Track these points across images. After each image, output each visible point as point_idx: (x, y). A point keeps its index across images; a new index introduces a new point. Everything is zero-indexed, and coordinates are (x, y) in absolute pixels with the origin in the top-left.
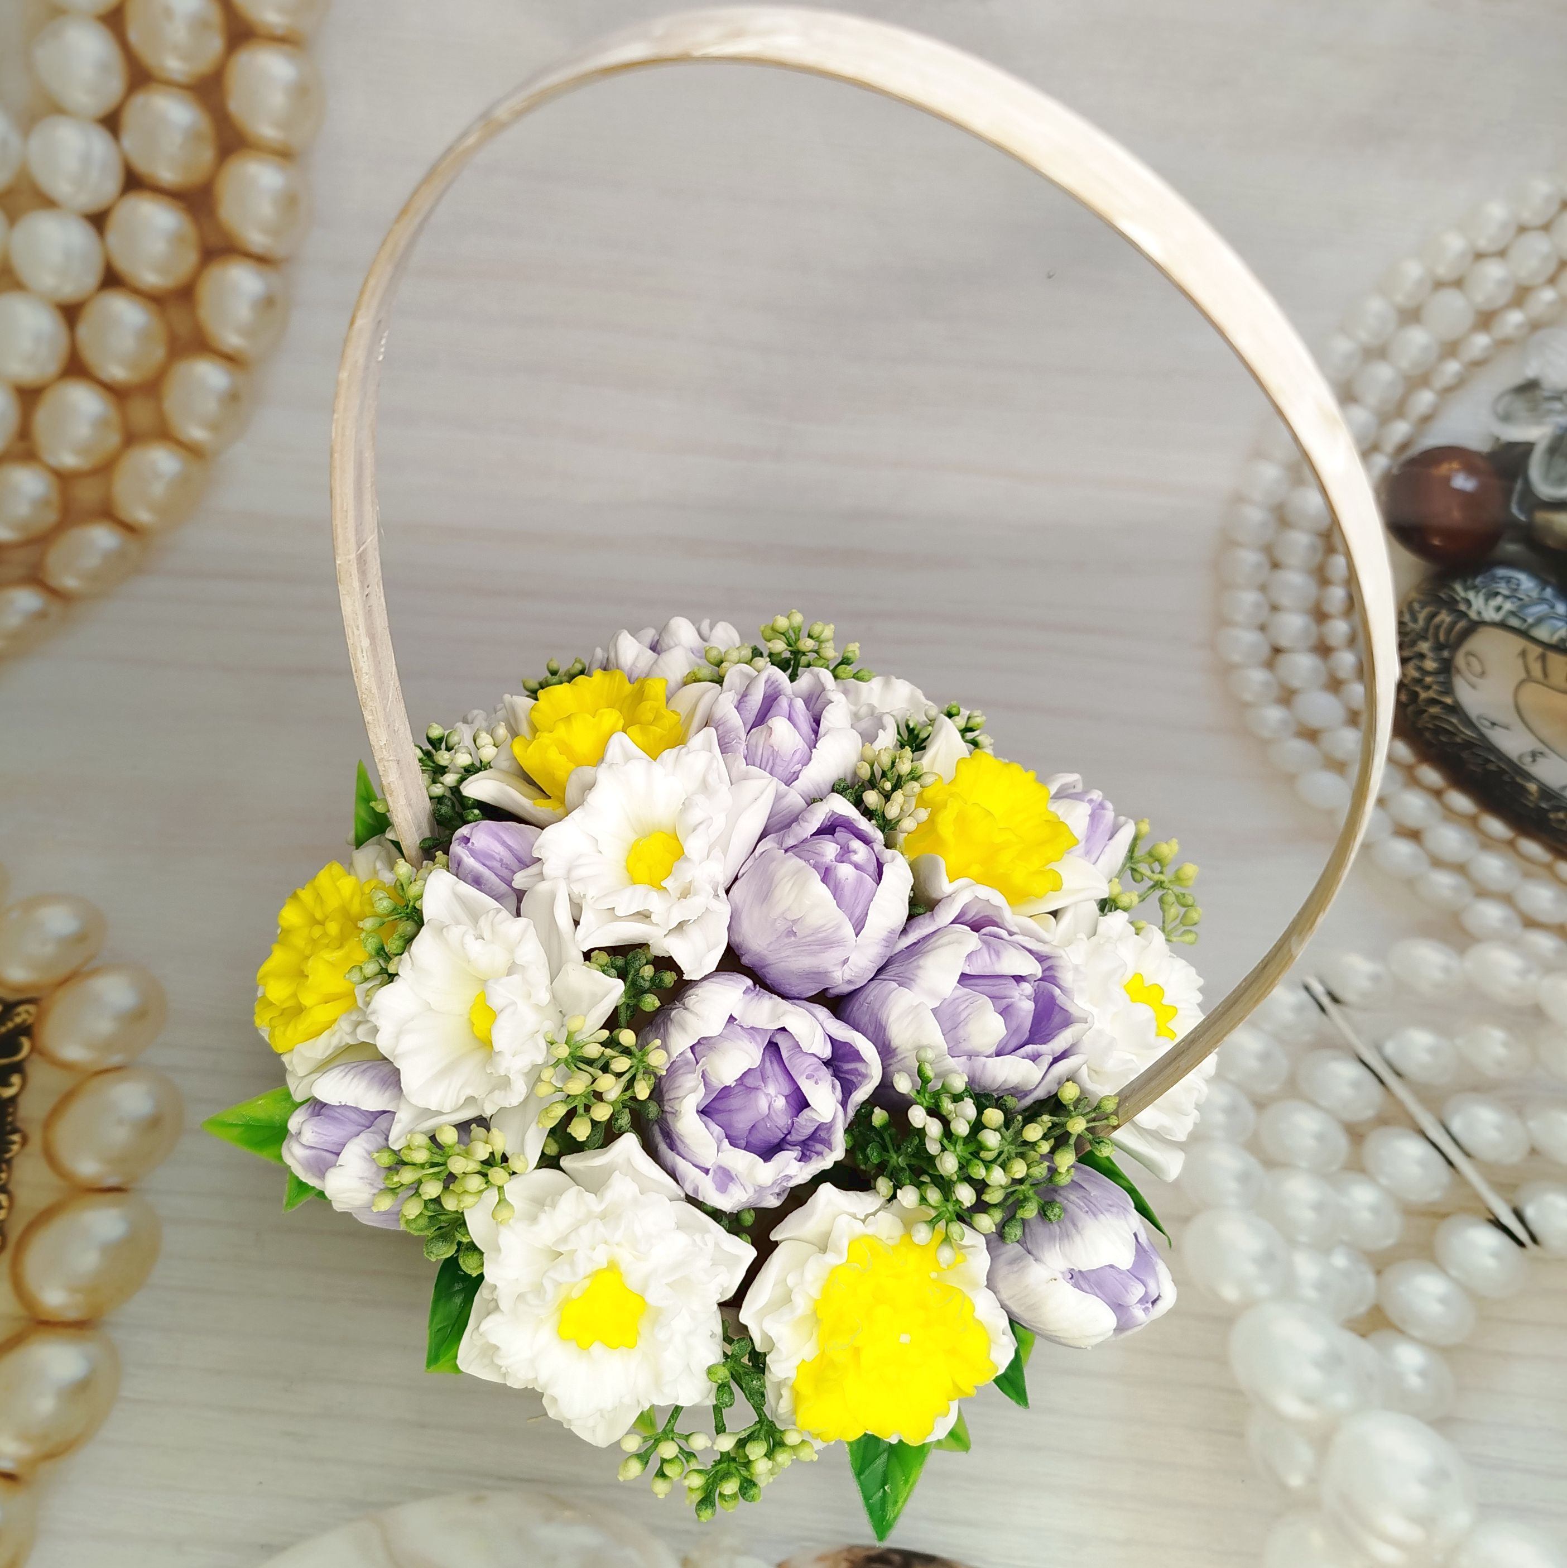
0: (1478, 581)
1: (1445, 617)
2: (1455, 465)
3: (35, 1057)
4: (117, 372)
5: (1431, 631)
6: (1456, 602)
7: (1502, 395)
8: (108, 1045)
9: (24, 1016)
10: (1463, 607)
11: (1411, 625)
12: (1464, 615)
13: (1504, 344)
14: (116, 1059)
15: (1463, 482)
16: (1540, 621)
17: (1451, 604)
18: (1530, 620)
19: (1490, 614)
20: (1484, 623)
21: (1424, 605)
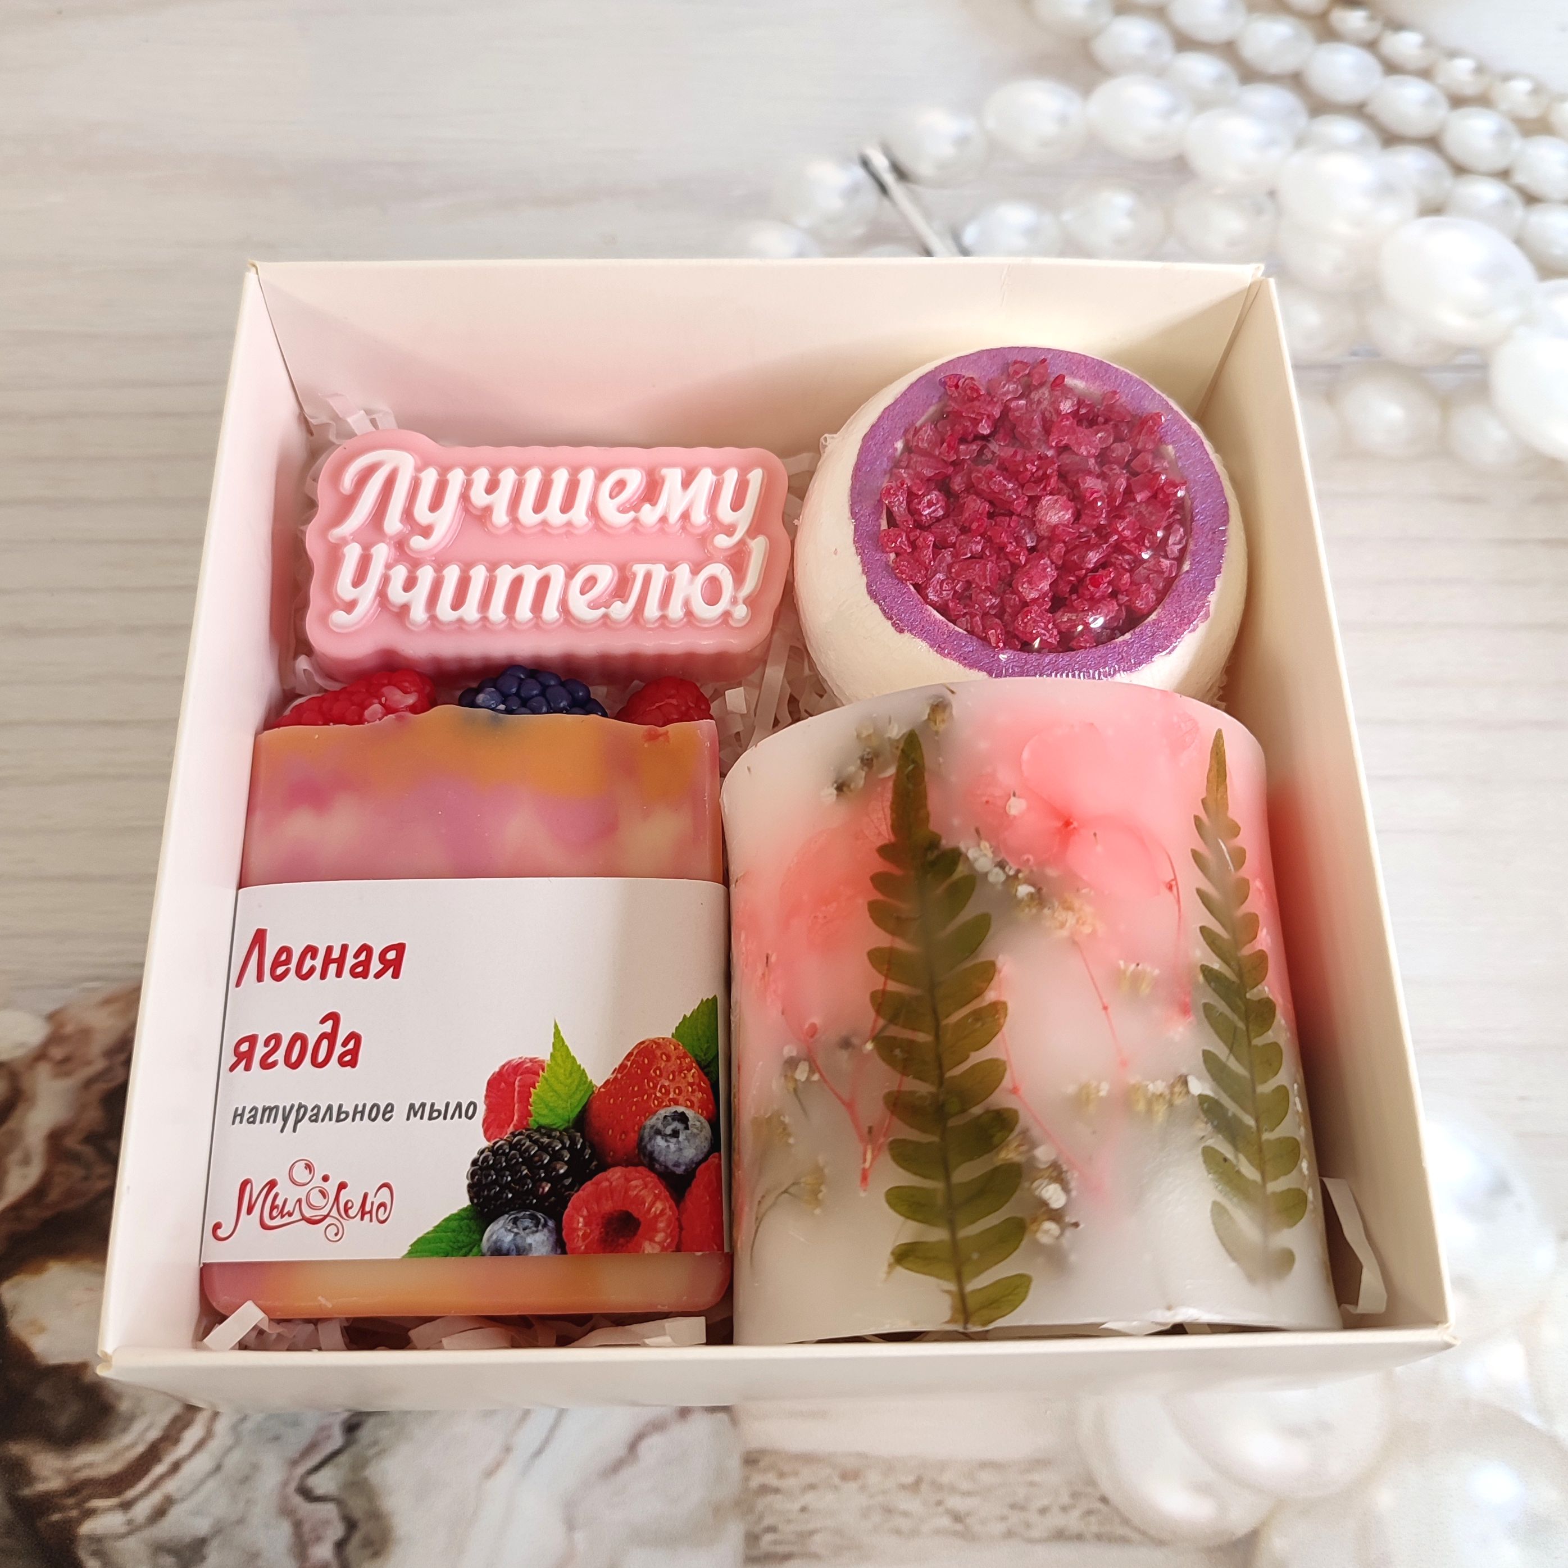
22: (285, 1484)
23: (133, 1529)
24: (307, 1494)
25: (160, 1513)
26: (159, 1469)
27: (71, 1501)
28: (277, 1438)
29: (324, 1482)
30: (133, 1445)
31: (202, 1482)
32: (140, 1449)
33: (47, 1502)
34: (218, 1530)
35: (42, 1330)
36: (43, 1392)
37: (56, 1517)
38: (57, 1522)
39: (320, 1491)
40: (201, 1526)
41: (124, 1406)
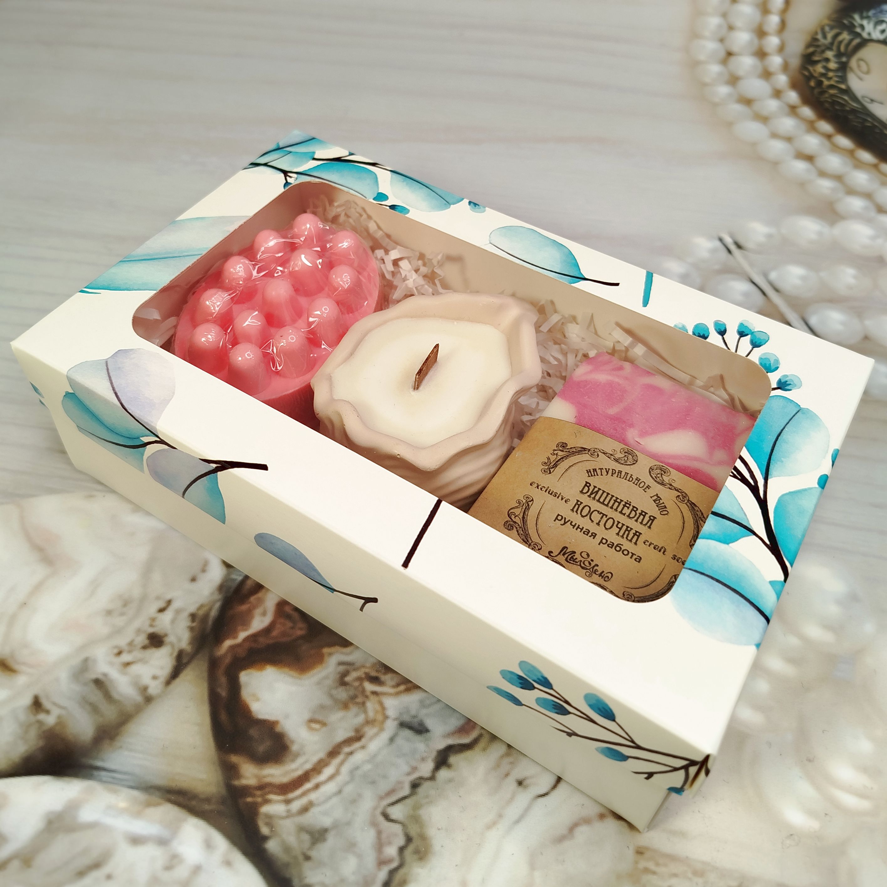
0: (871, 13)
1: (845, 36)
5: (836, 44)
6: (854, 26)
10: (858, 30)
11: (822, 41)
12: (859, 35)
17: (851, 29)
19: (876, 35)
20: (872, 40)
21: (832, 28)
22: (375, 808)
23: (289, 815)
24: (386, 817)
25: (305, 809)
26: (308, 786)
27: (258, 793)
28: (373, 782)
29: (396, 812)
30: (296, 769)
31: (330, 798)
32: (300, 772)
33: (245, 791)
34: (336, 826)
35: (258, 700)
36: (253, 732)
37: (249, 800)
38: (249, 802)
39: (393, 817)
40: (327, 822)
41: (294, 748)
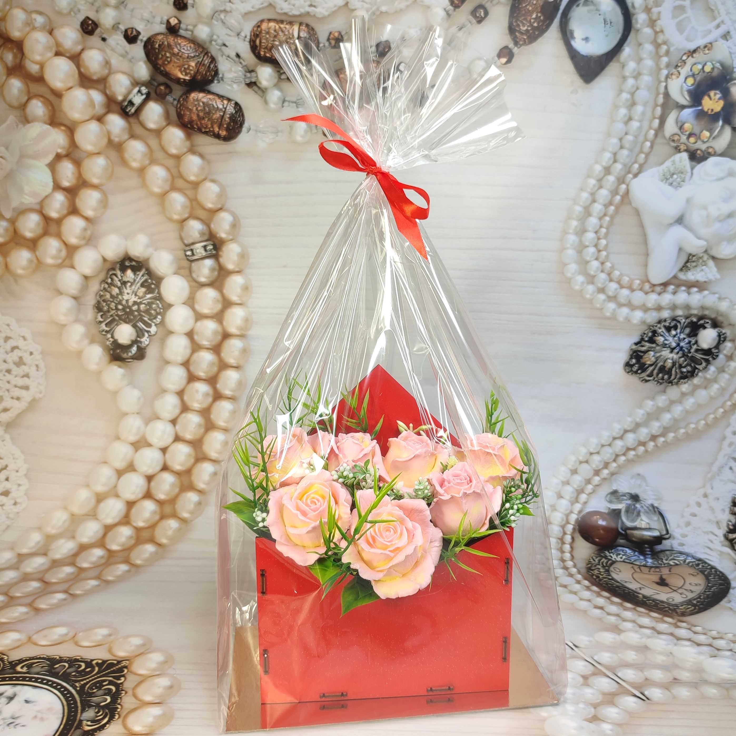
0: (613, 551)
1: (604, 560)
2: (598, 517)
3: (129, 673)
4: (161, 496)
5: (600, 564)
7: (608, 495)
8: (154, 670)
9: (125, 664)
10: (609, 557)
11: (594, 562)
12: (611, 560)
13: (605, 479)
14: (158, 673)
15: (602, 523)
16: (635, 561)
17: (606, 557)
18: (633, 560)
19: (618, 559)
20: (617, 561)
21: (597, 557)
